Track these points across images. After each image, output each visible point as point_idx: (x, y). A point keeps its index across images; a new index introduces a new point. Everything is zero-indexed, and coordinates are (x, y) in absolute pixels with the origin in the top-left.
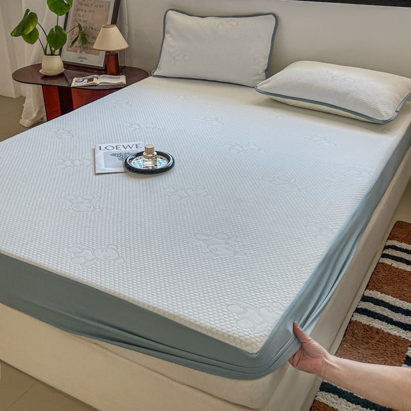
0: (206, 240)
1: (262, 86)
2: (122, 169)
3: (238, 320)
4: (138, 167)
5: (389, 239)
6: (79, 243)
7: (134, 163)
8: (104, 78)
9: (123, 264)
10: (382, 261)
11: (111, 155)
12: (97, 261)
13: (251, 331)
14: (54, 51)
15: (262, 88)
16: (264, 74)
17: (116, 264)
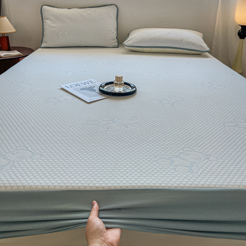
1: (128, 43)
11: (80, 90)
15: (128, 44)
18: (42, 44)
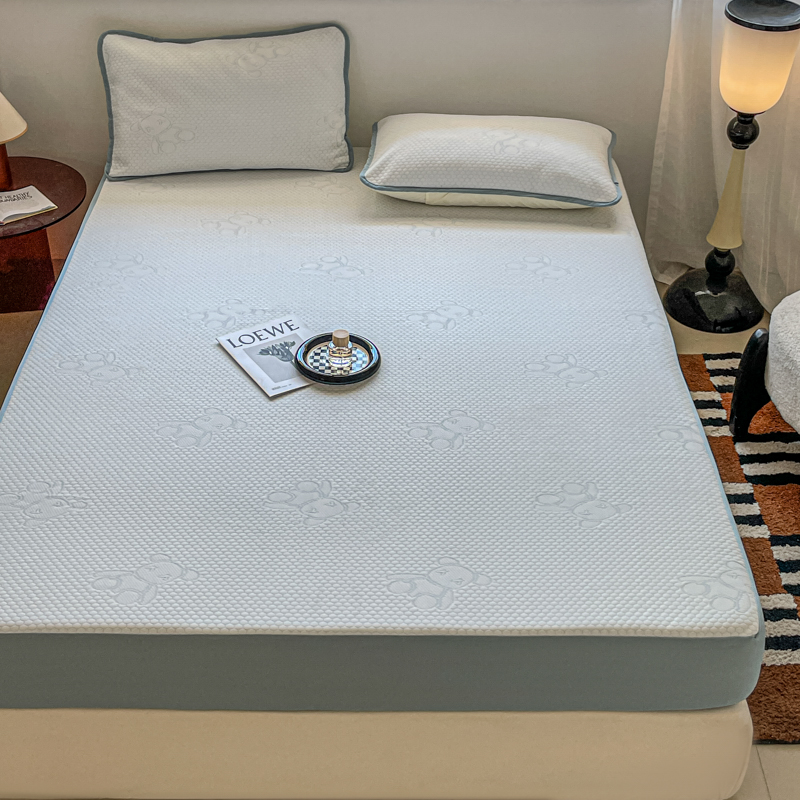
9: (493, 584)
13: (737, 610)
16: (344, 142)
18: (109, 167)
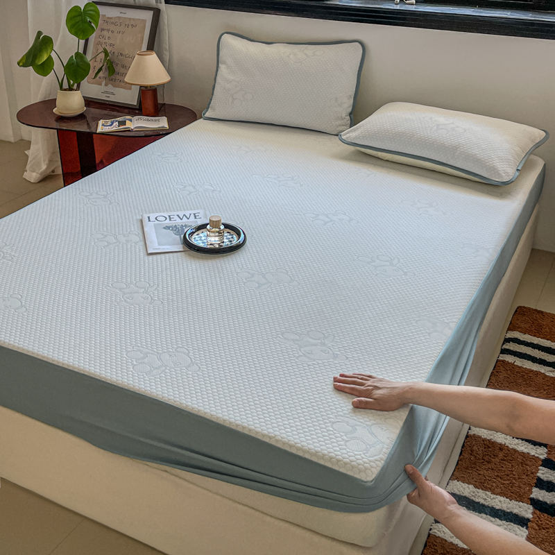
0: (297, 340)
2: (180, 247)
3: (347, 441)
4: (201, 245)
5: (509, 329)
6: (139, 345)
7: (195, 238)
8: (140, 121)
9: (198, 373)
10: (502, 359)
11: (164, 228)
12: (166, 369)
13: (364, 454)
14: (73, 85)
16: (348, 117)
17: (190, 373)
18: (207, 111)
